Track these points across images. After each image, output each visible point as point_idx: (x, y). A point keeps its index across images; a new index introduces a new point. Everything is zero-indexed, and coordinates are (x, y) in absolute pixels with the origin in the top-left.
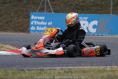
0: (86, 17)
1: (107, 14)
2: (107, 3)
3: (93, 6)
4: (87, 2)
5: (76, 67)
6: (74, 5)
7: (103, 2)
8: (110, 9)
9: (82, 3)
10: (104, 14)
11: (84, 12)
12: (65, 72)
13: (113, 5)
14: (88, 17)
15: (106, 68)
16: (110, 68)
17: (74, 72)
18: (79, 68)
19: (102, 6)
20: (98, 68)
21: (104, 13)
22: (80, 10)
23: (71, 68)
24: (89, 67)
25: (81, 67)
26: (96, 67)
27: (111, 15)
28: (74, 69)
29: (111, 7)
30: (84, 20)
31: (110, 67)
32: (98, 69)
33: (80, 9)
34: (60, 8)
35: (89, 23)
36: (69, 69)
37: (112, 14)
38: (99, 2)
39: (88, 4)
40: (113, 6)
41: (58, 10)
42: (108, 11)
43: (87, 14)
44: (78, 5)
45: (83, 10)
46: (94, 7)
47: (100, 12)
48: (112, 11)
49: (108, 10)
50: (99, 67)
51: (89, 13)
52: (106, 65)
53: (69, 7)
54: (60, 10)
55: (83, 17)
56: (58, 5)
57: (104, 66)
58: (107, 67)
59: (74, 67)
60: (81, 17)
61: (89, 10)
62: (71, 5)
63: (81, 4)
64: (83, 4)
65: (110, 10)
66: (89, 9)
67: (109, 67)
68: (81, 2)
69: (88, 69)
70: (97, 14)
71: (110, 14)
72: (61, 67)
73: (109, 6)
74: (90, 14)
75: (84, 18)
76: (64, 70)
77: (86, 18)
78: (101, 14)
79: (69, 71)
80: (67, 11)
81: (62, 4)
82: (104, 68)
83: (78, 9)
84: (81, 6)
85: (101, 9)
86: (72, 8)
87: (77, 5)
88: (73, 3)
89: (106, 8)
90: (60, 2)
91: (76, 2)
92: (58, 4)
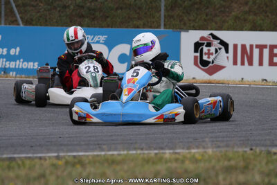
0: (102, 35)
1: (151, 27)
3: (117, 9)
5: (91, 153)
6: (72, 7)
8: (158, 15)
9: (91, 2)
10: (144, 28)
11: (96, 22)
12: (67, 163)
13: (165, 6)
14: (106, 37)
15: (162, 155)
16: (170, 153)
17: (89, 163)
18: (98, 156)
19: (140, 8)
20: (144, 154)
21: (145, 26)
22: (87, 20)
23: (79, 155)
24: (122, 152)
25: (103, 153)
26: (139, 152)
27: (162, 29)
28: (88, 156)
29: (160, 10)
30: (98, 42)
31: (171, 151)
32: (142, 156)
33: (87, 17)
34: (38, 14)
35: (110, 50)
36: (74, 157)
37: (165, 28)
40: (166, 10)
42: (154, 20)
43: (102, 27)
44: (82, 7)
45: (93, 19)
46: (119, 11)
47: (135, 22)
48: (165, 21)
49: (154, 17)
50: (146, 152)
51: (108, 26)
53: (59, 11)
54: (39, 20)
55: (94, 34)
56: (33, 6)
57: (155, 149)
58: (164, 151)
60: (89, 36)
61: (109, 19)
62: (65, 7)
63: (88, 4)
64: (93, 4)
65: (160, 19)
66: (108, 17)
67: (167, 151)
69: (120, 158)
70: (127, 27)
71: (159, 27)
72: (55, 152)
75: (96, 39)
76: (64, 160)
77: (102, 38)
78: (137, 27)
79: (76, 160)
80: (55, 21)
81: (42, 5)
82: (156, 154)
83: (82, 16)
84: (89, 9)
85: (136, 16)
86: (68, 13)
87: (78, 6)
88: (70, 2)
89: (148, 14)
92: (33, 3)
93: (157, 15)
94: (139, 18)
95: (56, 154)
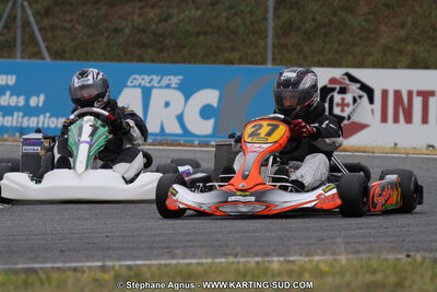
0: (175, 75)
1: (252, 63)
2: (252, 24)
3: (198, 34)
4: (175, 20)
5: (155, 262)
6: (127, 31)
7: (239, 21)
8: (263, 44)
9: (157, 24)
10: (240, 63)
11: (165, 55)
12: (117, 277)
13: (274, 29)
14: (181, 77)
15: (267, 264)
16: (279, 261)
17: (153, 276)
18: (166, 265)
19: (234, 33)
20: (238, 262)
21: (241, 61)
22: (151, 51)
23: (137, 265)
24: (204, 261)
25: (174, 262)
26: (231, 259)
27: (269, 66)
28: (150, 266)
29: (266, 37)
30: (168, 86)
31: (282, 259)
32: (235, 265)
33: (151, 47)
34: (75, 43)
35: (187, 98)
36: (129, 267)
37: (273, 64)
38: (224, 20)
39: (181, 25)
40: (276, 35)
41: (68, 49)
42: (256, 51)
43: (175, 62)
44: (144, 31)
45: (161, 50)
46: (202, 38)
47: (226, 55)
48: (273, 53)
49: (256, 47)
51: (184, 61)
52: (268, 255)
53: (107, 38)
54: (76, 51)
55: (162, 74)
56: (66, 29)
57: (256, 255)
58: (270, 259)
59: (148, 262)
60: (154, 77)
61: (185, 50)
62: (116, 31)
63: (154, 27)
64: (160, 26)
65: (266, 51)
66: (183, 47)
67: (275, 259)
68: (152, 19)
69: (200, 269)
70: (214, 63)
71: (264, 62)
72: (98, 261)
73: (263, 35)
74: (190, 63)
75: (166, 81)
76: (112, 273)
77: (175, 80)
78: (231, 63)
79: (132, 273)
81: (80, 27)
82: (257, 263)
83: (143, 46)
84: (155, 34)
85: (228, 46)
86: (121, 40)
87: (138, 29)
88: (124, 23)
89: (248, 41)
90: (71, 21)
91: (135, 17)
92: (66, 25)
93: (261, 43)
94: (233, 49)
95: (100, 264)
